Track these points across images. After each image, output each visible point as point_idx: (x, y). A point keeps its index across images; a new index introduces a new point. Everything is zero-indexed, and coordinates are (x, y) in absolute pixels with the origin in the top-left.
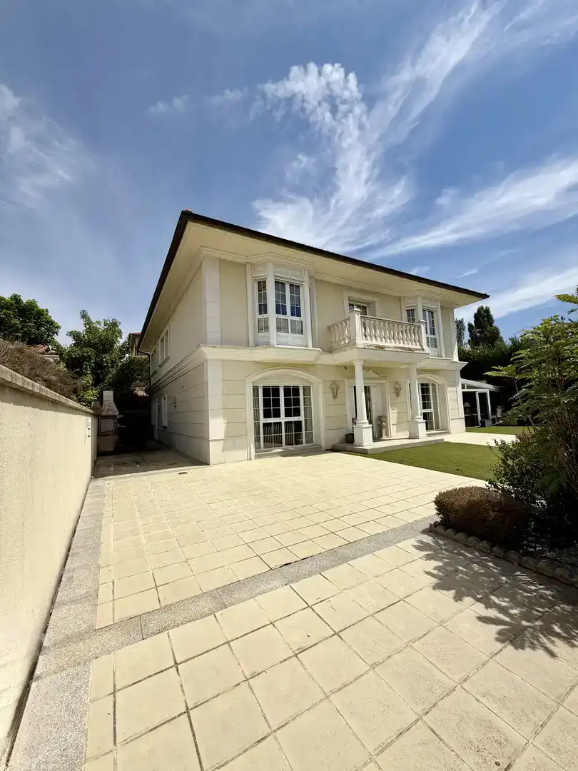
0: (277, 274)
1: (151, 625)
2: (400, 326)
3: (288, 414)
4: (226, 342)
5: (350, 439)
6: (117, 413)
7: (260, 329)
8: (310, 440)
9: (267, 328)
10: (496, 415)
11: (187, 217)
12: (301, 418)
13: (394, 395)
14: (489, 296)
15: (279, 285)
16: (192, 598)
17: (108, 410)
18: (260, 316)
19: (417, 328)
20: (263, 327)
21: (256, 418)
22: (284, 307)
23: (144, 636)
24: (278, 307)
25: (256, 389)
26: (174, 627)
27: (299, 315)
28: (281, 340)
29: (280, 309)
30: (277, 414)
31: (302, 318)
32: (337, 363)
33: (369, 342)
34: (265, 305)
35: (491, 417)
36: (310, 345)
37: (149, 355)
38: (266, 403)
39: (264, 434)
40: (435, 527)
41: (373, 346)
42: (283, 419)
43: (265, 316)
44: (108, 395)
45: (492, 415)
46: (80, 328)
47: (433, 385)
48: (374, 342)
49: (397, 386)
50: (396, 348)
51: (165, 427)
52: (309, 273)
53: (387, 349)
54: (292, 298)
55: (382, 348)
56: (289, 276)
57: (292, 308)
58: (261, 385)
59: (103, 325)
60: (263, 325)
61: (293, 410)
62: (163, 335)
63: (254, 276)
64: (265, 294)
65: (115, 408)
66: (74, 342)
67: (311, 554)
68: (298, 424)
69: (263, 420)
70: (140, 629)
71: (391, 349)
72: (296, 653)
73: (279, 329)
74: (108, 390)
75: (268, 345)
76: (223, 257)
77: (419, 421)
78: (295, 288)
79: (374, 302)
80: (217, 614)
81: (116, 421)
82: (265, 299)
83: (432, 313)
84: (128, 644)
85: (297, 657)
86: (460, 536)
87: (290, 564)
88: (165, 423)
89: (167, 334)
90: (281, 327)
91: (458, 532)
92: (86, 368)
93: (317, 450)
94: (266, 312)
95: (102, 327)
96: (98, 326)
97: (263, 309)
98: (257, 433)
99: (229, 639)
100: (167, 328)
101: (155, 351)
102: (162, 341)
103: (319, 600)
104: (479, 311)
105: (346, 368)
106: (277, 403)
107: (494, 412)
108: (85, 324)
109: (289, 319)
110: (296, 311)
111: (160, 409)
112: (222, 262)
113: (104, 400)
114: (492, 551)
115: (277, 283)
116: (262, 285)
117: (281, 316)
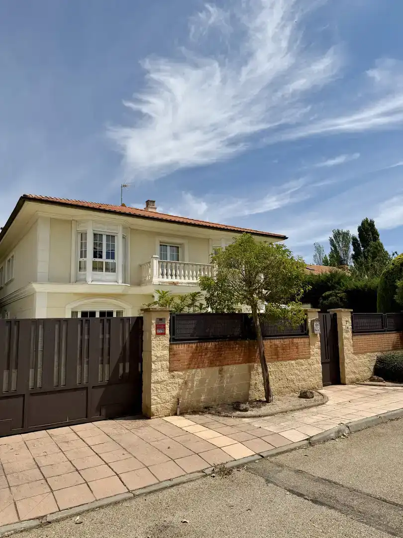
0: (94, 229)
4: (53, 279)
7: (80, 269)
9: (85, 268)
14: (287, 238)
15: (97, 236)
18: (81, 260)
22: (101, 252)
24: (95, 252)
25: (75, 313)
27: (113, 258)
28: (96, 277)
29: (97, 254)
31: (115, 261)
32: (144, 293)
33: (165, 280)
34: (85, 251)
36: (120, 281)
41: (168, 282)
43: (85, 259)
48: (170, 280)
50: (189, 283)
53: (180, 285)
54: (108, 245)
55: (174, 284)
56: (104, 230)
57: (108, 253)
58: (79, 310)
60: (82, 266)
63: (78, 229)
64: (86, 243)
71: (184, 285)
73: (94, 269)
75: (85, 281)
76: (54, 217)
78: (110, 238)
82: (86, 246)
89: (12, 258)
90: (97, 267)
94: (85, 257)
97: (83, 254)
100: (14, 253)
102: (9, 261)
109: (104, 261)
110: (111, 255)
112: (52, 220)
115: (95, 235)
116: (83, 236)
117: (98, 260)
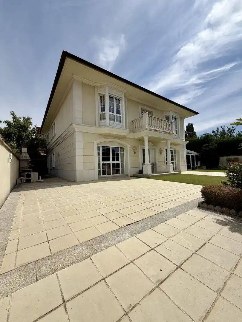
0: (110, 93)
1: (43, 268)
2: (164, 122)
3: (113, 160)
4: (84, 123)
5: (141, 172)
6: (29, 159)
7: (101, 119)
8: (123, 172)
9: (105, 118)
10: (197, 165)
11: (65, 55)
12: (119, 162)
13: (159, 154)
15: (111, 98)
16: (73, 247)
17: (24, 157)
18: (102, 113)
19: (171, 124)
20: (103, 118)
21: (99, 161)
22: (113, 109)
23: (38, 278)
24: (110, 108)
25: (99, 147)
26: (61, 269)
28: (111, 124)
29: (111, 110)
30: (108, 160)
31: (121, 115)
32: (136, 138)
33: (151, 128)
34: (104, 108)
35: (196, 166)
36: (125, 127)
37: (46, 136)
38: (103, 154)
39: (102, 169)
40: (201, 204)
41: (153, 130)
42: (111, 162)
43: (104, 112)
44: (24, 150)
45: (196, 165)
46: (10, 119)
47: (175, 151)
48: (154, 128)
49: (161, 150)
50: (162, 131)
51: (54, 168)
52: (125, 95)
53: (159, 132)
54: (116, 105)
55: (156, 131)
56: (115, 94)
57: (117, 110)
58: (101, 146)
59: (22, 119)
61: (116, 158)
62: (53, 124)
63: (99, 93)
64: (104, 102)
65: (28, 156)
66: (7, 126)
67: (141, 219)
68: (118, 165)
69: (102, 162)
70: (35, 272)
72: (157, 284)
73: (110, 119)
74: (24, 147)
75: (105, 126)
76: (84, 82)
77: (171, 164)
78: (118, 100)
79: (152, 112)
80: (92, 257)
81: (29, 162)
82: (104, 104)
83: (176, 119)
84: (25, 285)
85: (159, 288)
86: (217, 208)
87: (131, 224)
88: (54, 166)
89: (54, 124)
90: (112, 119)
91: (215, 206)
92: (13, 137)
93: (126, 177)
94: (104, 111)
95: (22, 120)
96: (20, 119)
97: (103, 109)
98: (99, 168)
99: (104, 276)
100: (55, 121)
101: (49, 134)
102: (52, 128)
103: (157, 245)
104: (188, 125)
105: (139, 140)
106: (108, 154)
107: (197, 164)
108: (13, 118)
109: (115, 115)
110: (118, 112)
111: (51, 160)
112: (83, 84)
113: (22, 152)
114: (238, 214)
116: (102, 98)
117: (111, 113)
